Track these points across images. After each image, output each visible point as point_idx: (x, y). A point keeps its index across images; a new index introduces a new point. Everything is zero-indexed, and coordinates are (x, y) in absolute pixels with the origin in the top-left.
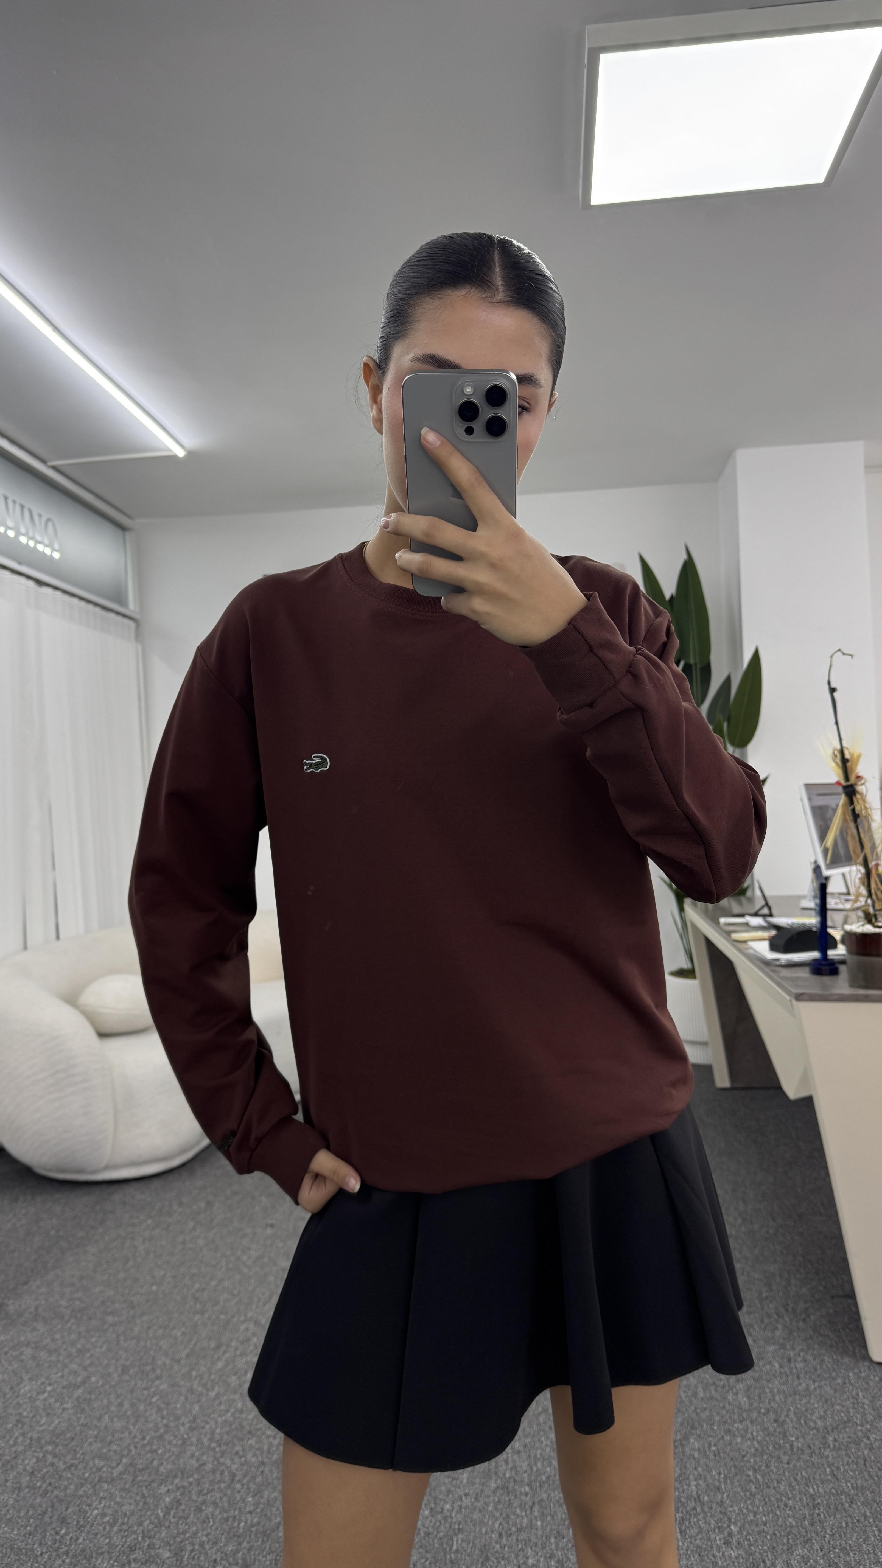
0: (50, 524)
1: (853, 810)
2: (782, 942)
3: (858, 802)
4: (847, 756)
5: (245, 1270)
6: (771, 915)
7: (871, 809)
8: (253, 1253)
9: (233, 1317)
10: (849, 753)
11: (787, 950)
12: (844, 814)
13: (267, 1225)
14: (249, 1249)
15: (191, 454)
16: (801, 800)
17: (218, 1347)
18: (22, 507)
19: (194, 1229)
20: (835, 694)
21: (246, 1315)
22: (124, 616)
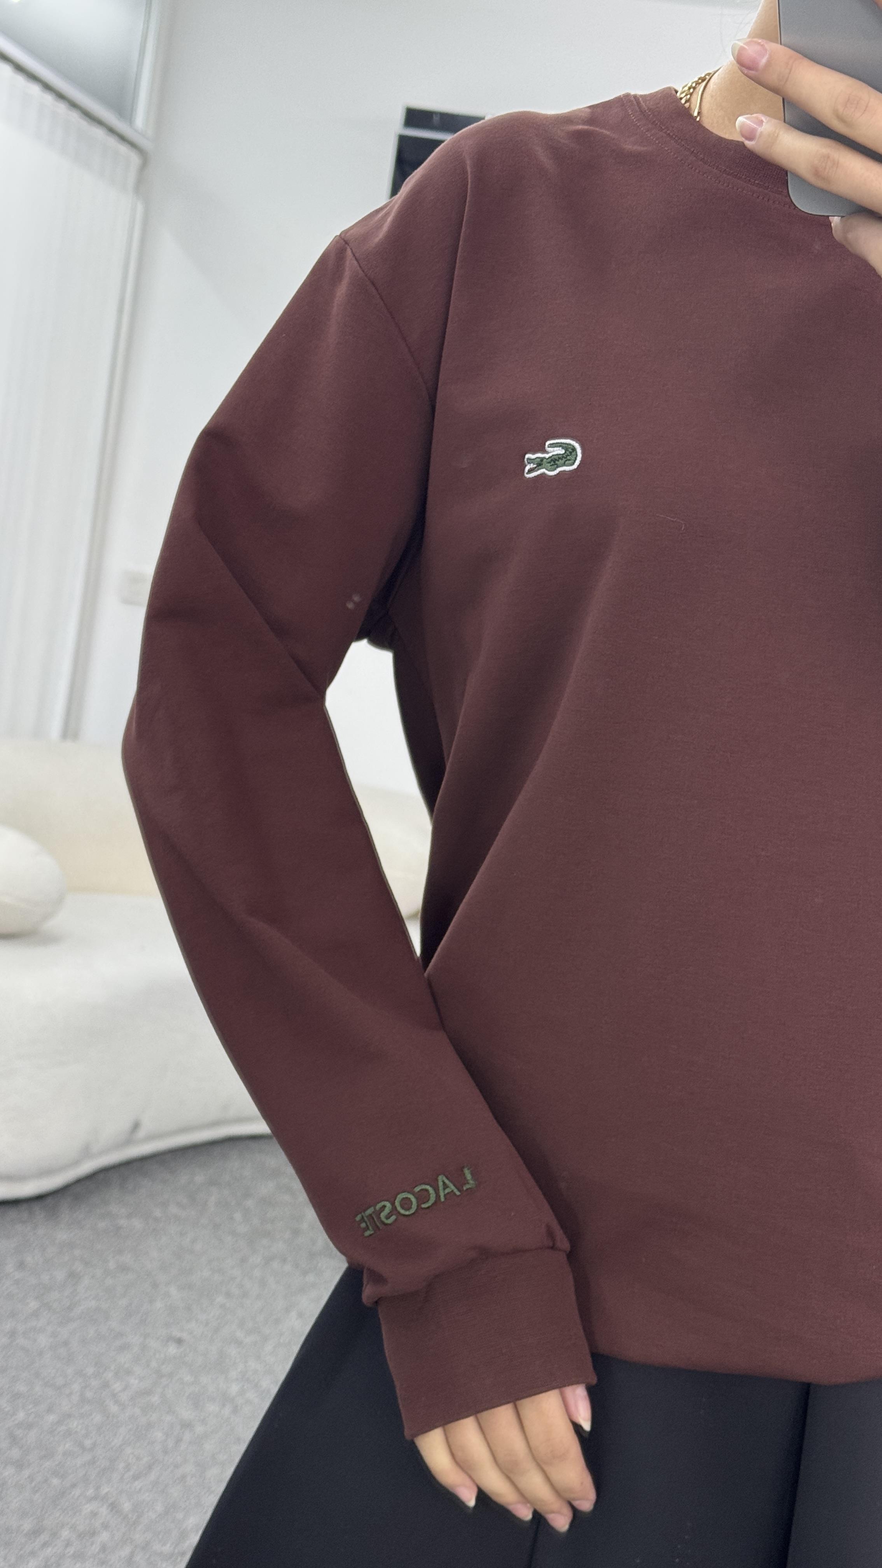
5: (114, 1408)
8: (134, 1382)
9: (74, 1486)
13: (170, 1339)
14: (129, 1372)
17: (36, 1532)
19: (36, 1314)
21: (98, 1488)
22: (122, 138)
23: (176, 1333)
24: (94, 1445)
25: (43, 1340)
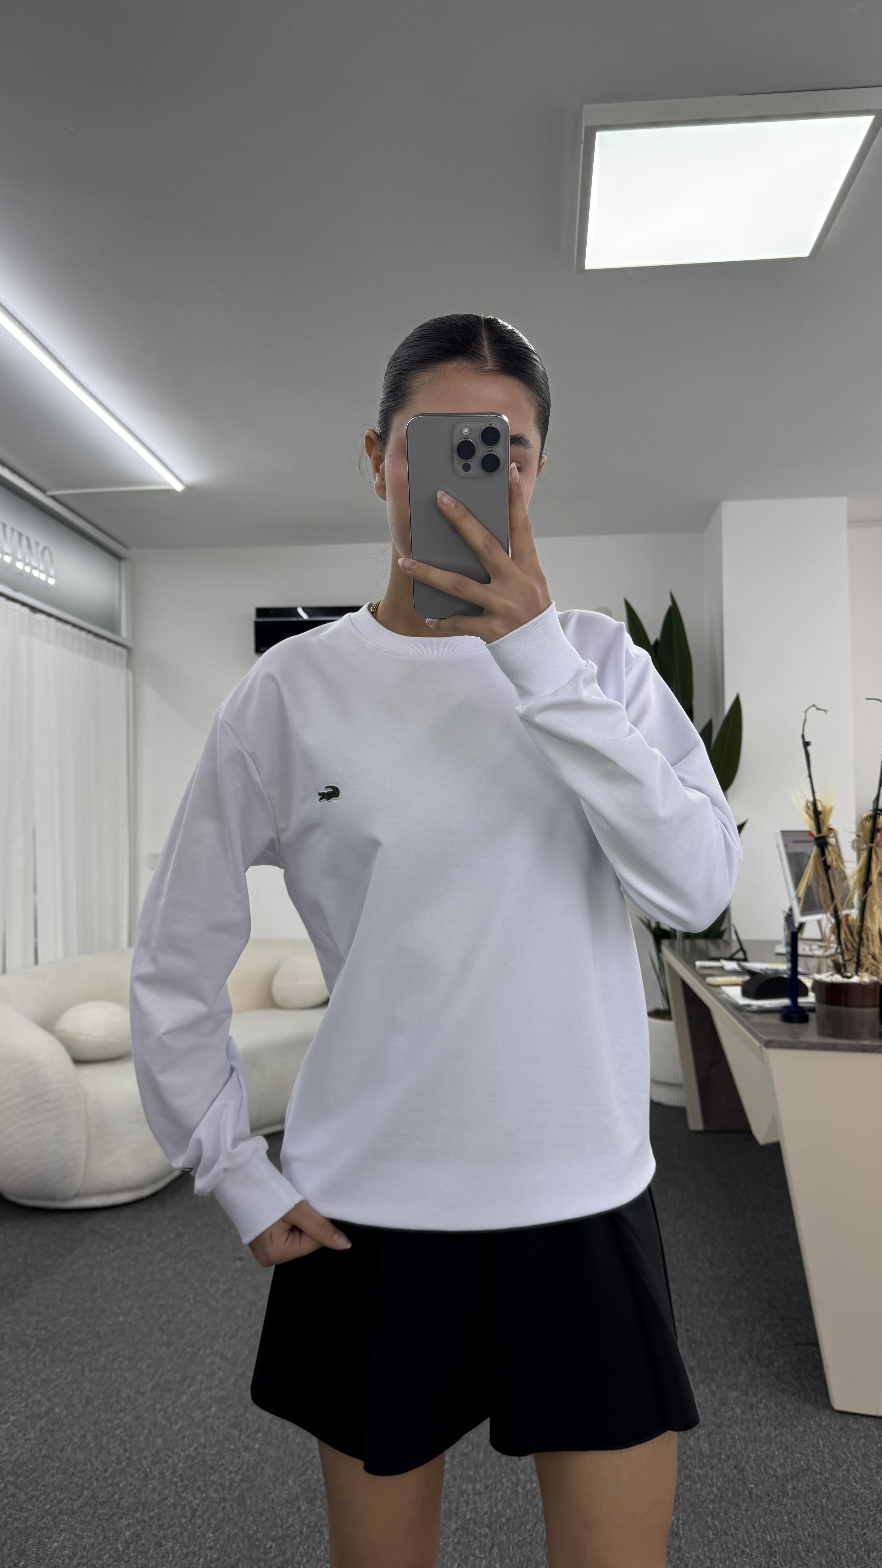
0: (47, 551)
1: (825, 862)
2: (754, 988)
3: (829, 853)
4: (820, 808)
6: (745, 960)
7: (843, 861)
8: (221, 1286)
10: (822, 806)
11: (758, 996)
12: (815, 865)
14: (217, 1281)
15: (189, 489)
16: (777, 846)
18: (20, 534)
19: (163, 1260)
20: (809, 748)
21: (212, 1348)
22: (116, 643)
24: (206, 1325)
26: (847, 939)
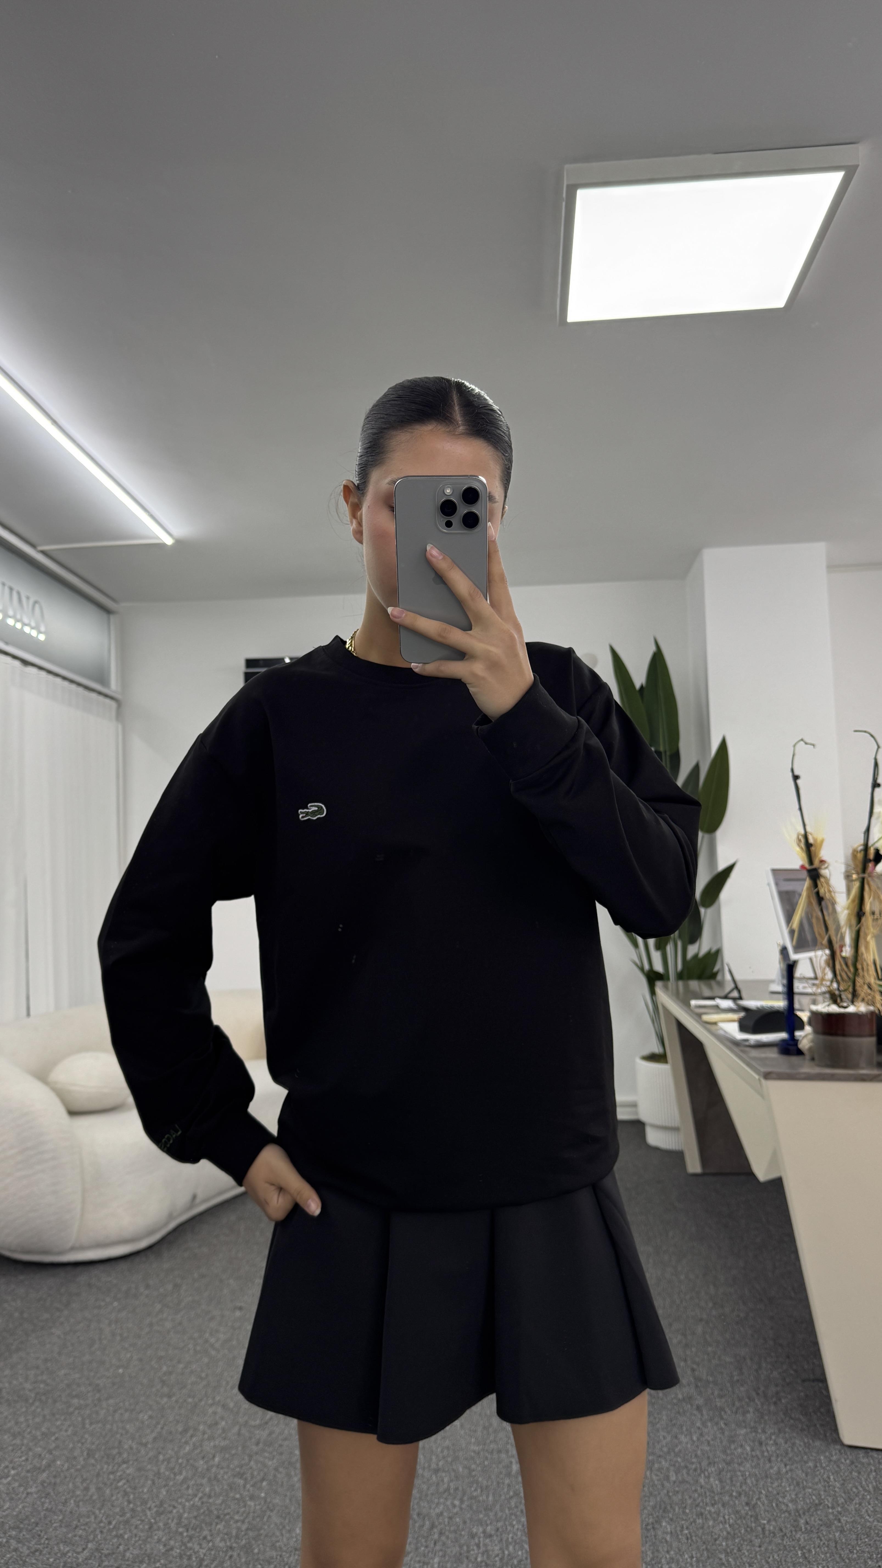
0: (37, 606)
1: (818, 893)
2: (751, 1023)
3: (822, 885)
4: (811, 841)
5: (213, 1353)
6: (741, 998)
7: (834, 892)
8: (221, 1335)
9: (201, 1400)
10: (813, 838)
11: (756, 1030)
12: (808, 897)
14: (218, 1331)
15: (179, 542)
16: (769, 884)
18: (11, 589)
19: (161, 1311)
20: (799, 781)
21: (214, 1398)
22: (107, 696)
23: (238, 1304)
24: (207, 1375)
25: (168, 1325)
26: (843, 970)
